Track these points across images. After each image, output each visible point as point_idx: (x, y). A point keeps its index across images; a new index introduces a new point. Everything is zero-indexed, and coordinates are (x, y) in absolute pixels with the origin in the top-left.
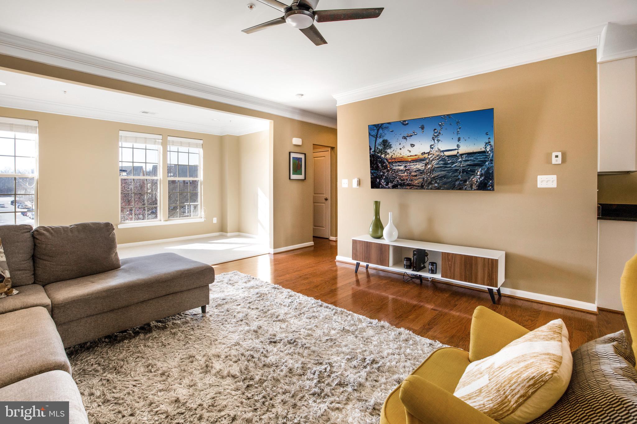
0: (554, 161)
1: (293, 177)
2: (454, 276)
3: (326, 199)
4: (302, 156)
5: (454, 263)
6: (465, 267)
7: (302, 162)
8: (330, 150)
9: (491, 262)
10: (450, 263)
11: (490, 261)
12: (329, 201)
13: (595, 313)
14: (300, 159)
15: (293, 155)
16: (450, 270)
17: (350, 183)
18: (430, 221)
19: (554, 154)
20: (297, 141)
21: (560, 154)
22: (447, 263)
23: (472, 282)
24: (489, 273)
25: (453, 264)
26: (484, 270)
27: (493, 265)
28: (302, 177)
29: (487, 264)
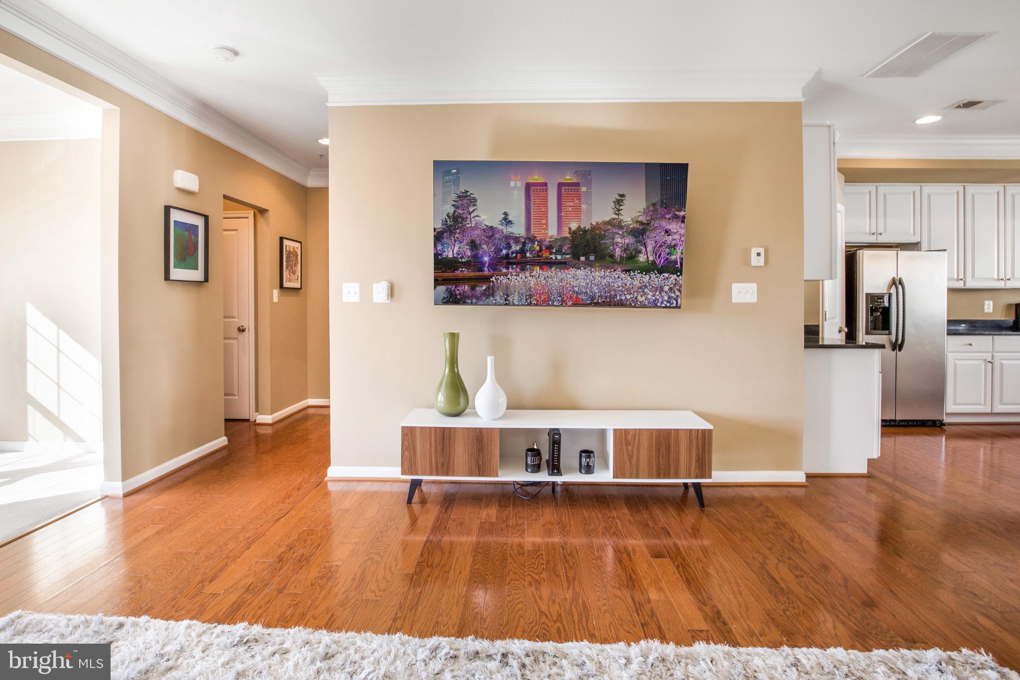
0: (756, 261)
1: (177, 273)
2: (638, 470)
3: (241, 330)
4: (199, 222)
5: (638, 449)
6: (658, 450)
7: (197, 236)
8: (251, 216)
9: (702, 435)
10: (630, 448)
11: (700, 433)
12: (250, 334)
13: (803, 484)
14: (193, 229)
15: (175, 216)
16: (630, 461)
17: (366, 293)
18: (557, 368)
19: (754, 251)
20: (186, 179)
21: (762, 251)
22: (625, 449)
23: (669, 477)
24: (698, 455)
25: (635, 450)
26: (690, 450)
27: (705, 440)
28: (197, 275)
29: (694, 441)
